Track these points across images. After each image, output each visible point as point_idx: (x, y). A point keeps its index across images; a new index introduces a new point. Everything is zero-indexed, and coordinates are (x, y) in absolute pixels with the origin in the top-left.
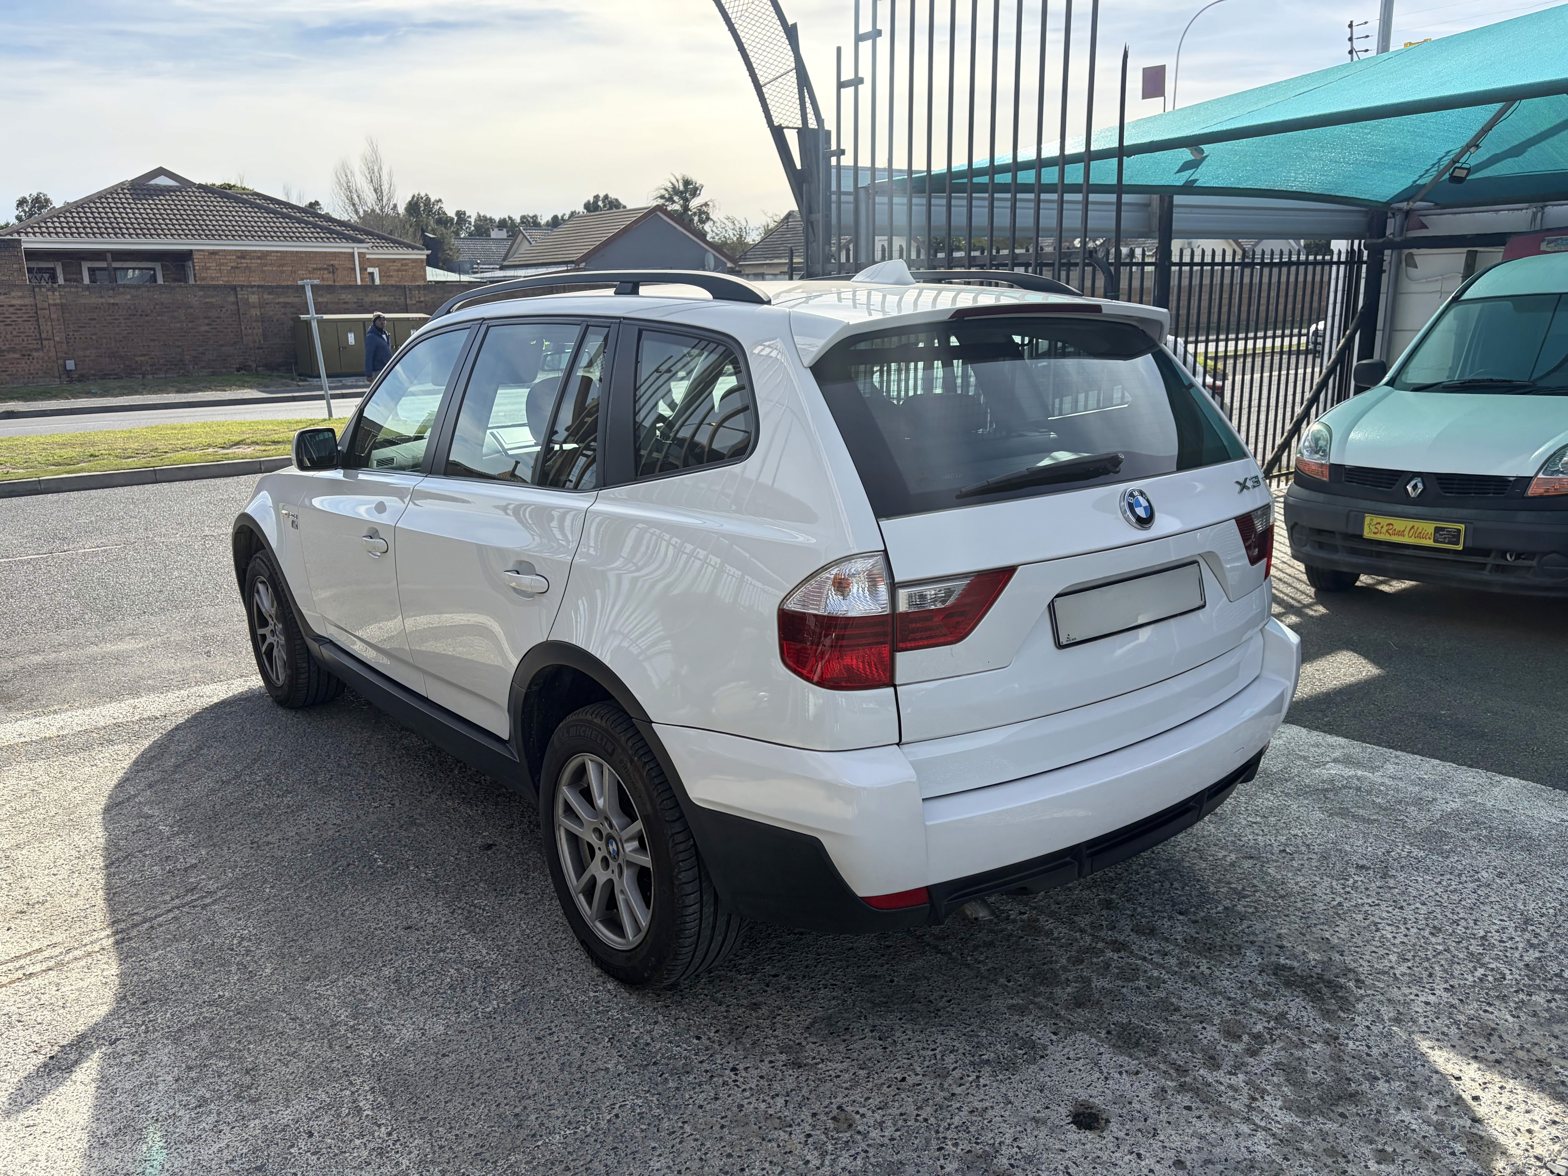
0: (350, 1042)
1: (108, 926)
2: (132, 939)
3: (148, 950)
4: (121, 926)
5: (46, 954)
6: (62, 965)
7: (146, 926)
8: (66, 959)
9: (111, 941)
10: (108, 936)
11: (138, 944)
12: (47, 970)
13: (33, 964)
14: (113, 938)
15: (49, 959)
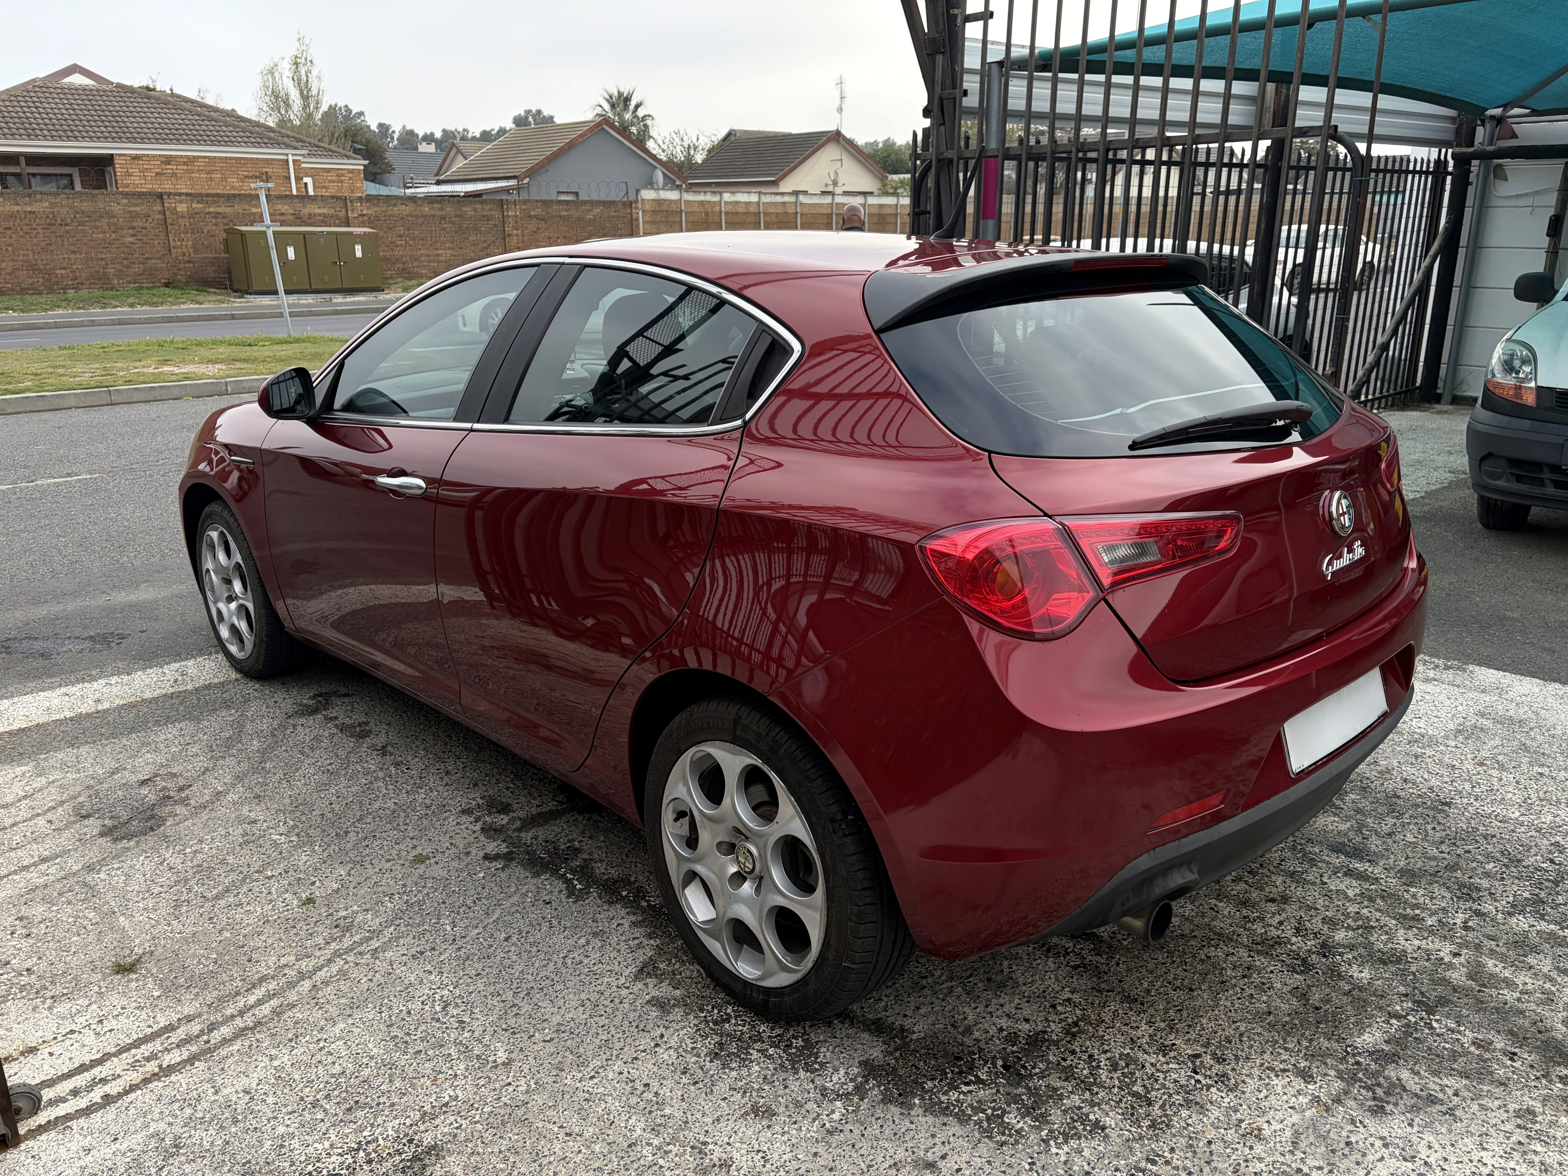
1: (254, 986)
2: (294, 1006)
3: (323, 1022)
4: (272, 985)
5: (181, 1033)
6: (210, 1051)
7: (307, 984)
8: (213, 1041)
9: (265, 1010)
10: (260, 1002)
11: (305, 1014)
12: (191, 1060)
13: (168, 1050)
14: (267, 1005)
15: (187, 1041)
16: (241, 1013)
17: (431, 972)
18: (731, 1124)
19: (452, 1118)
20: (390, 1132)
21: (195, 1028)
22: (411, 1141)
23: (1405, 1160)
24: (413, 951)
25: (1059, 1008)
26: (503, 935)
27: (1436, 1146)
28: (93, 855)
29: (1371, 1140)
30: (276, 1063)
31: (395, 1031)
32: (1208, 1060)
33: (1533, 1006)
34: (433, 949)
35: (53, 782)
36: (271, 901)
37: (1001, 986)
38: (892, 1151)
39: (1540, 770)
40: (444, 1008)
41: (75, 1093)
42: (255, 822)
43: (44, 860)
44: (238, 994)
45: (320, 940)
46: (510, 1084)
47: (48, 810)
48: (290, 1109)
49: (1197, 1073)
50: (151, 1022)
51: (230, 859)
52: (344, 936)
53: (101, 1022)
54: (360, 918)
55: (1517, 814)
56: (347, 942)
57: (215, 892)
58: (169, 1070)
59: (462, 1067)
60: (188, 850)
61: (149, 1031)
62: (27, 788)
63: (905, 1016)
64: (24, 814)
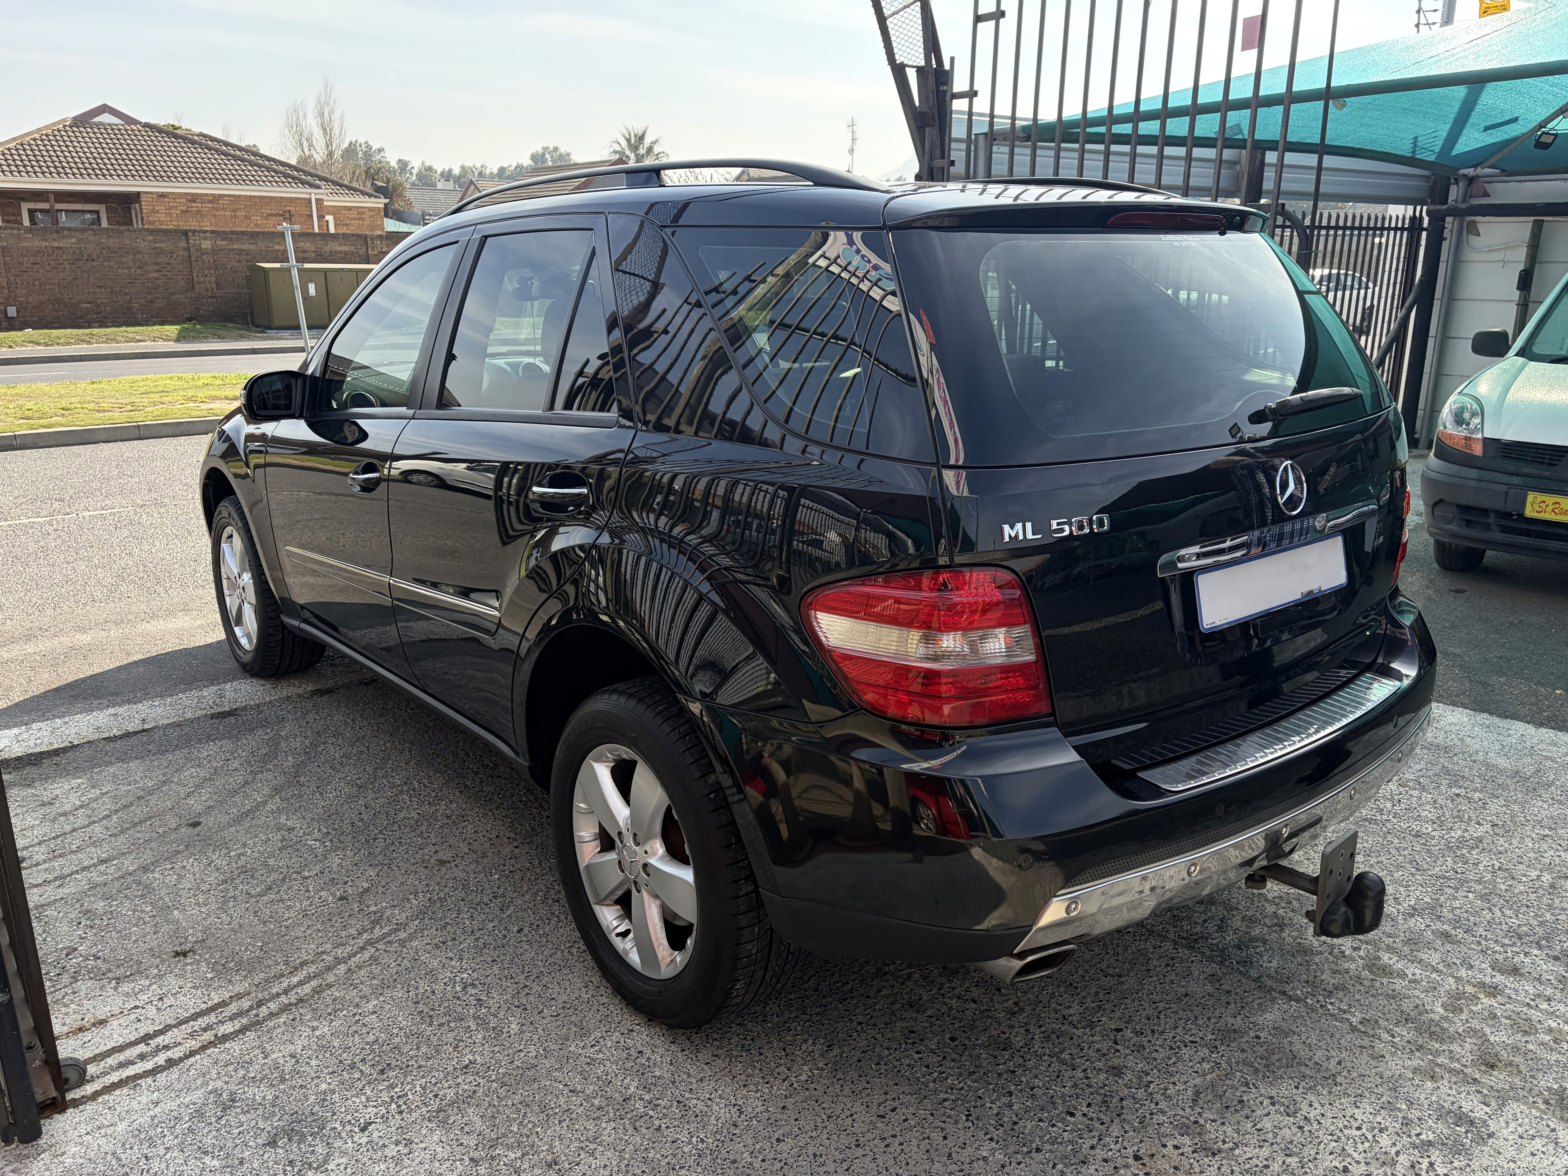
0: (657, 1123)
1: (296, 969)
2: (332, 986)
3: (358, 1000)
4: (312, 969)
5: (233, 1008)
6: (258, 1023)
7: (342, 968)
8: (261, 1015)
9: (307, 989)
10: (301, 983)
11: (342, 993)
12: (243, 1030)
13: (222, 1022)
14: (308, 985)
15: (240, 1014)
16: (286, 992)
17: (451, 959)
18: (713, 1083)
19: (472, 1078)
20: (418, 1089)
21: (246, 1004)
22: (436, 1096)
23: (1288, 1115)
24: (436, 941)
25: (1004, 991)
26: (516, 928)
27: (1317, 1105)
28: (147, 857)
29: (1261, 1099)
30: (317, 1033)
31: (421, 1007)
32: (1128, 1033)
33: (1417, 993)
34: (454, 939)
35: (106, 793)
36: (309, 898)
37: (954, 973)
38: (849, 1105)
39: (1457, 792)
40: (464, 989)
41: (142, 1057)
42: (293, 829)
43: (103, 862)
44: (282, 976)
45: (353, 931)
46: (521, 1051)
47: (104, 818)
48: (330, 1070)
49: (1117, 1044)
50: (206, 999)
51: (271, 862)
52: (374, 928)
53: (161, 999)
54: (388, 912)
55: (1430, 829)
56: (378, 932)
57: (258, 889)
58: (225, 1038)
59: (480, 1037)
60: (233, 853)
61: (204, 1006)
62: (83, 799)
63: (868, 997)
64: (81, 821)
